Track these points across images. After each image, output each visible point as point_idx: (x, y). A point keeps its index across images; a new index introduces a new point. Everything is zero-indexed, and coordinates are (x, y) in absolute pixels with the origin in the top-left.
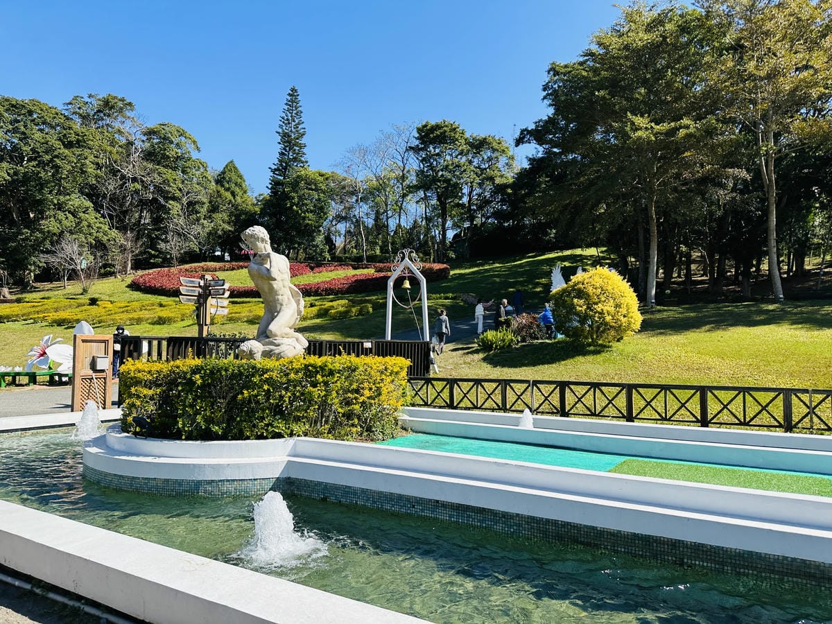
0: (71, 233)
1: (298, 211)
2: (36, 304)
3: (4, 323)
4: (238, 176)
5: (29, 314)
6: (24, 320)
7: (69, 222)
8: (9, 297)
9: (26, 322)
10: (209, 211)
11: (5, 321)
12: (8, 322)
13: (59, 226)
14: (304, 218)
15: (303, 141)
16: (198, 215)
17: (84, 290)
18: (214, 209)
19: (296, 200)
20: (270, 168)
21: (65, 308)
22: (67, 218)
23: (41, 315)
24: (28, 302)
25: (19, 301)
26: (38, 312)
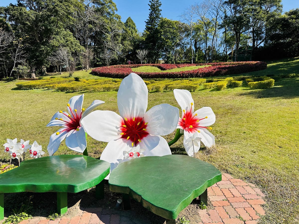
0: (64, 46)
1: (164, 39)
2: (48, 80)
3: (33, 89)
4: (133, 24)
5: (45, 84)
6: (43, 88)
7: (62, 41)
8: (35, 77)
9: (44, 89)
10: (122, 40)
11: (33, 88)
12: (34, 89)
13: (58, 43)
14: (167, 42)
15: (160, 8)
16: (118, 41)
17: (70, 74)
18: (124, 39)
19: (163, 33)
20: (145, 22)
21: (63, 82)
22: (61, 39)
23: (51, 85)
24: (44, 79)
25: (39, 79)
26: (49, 84)
